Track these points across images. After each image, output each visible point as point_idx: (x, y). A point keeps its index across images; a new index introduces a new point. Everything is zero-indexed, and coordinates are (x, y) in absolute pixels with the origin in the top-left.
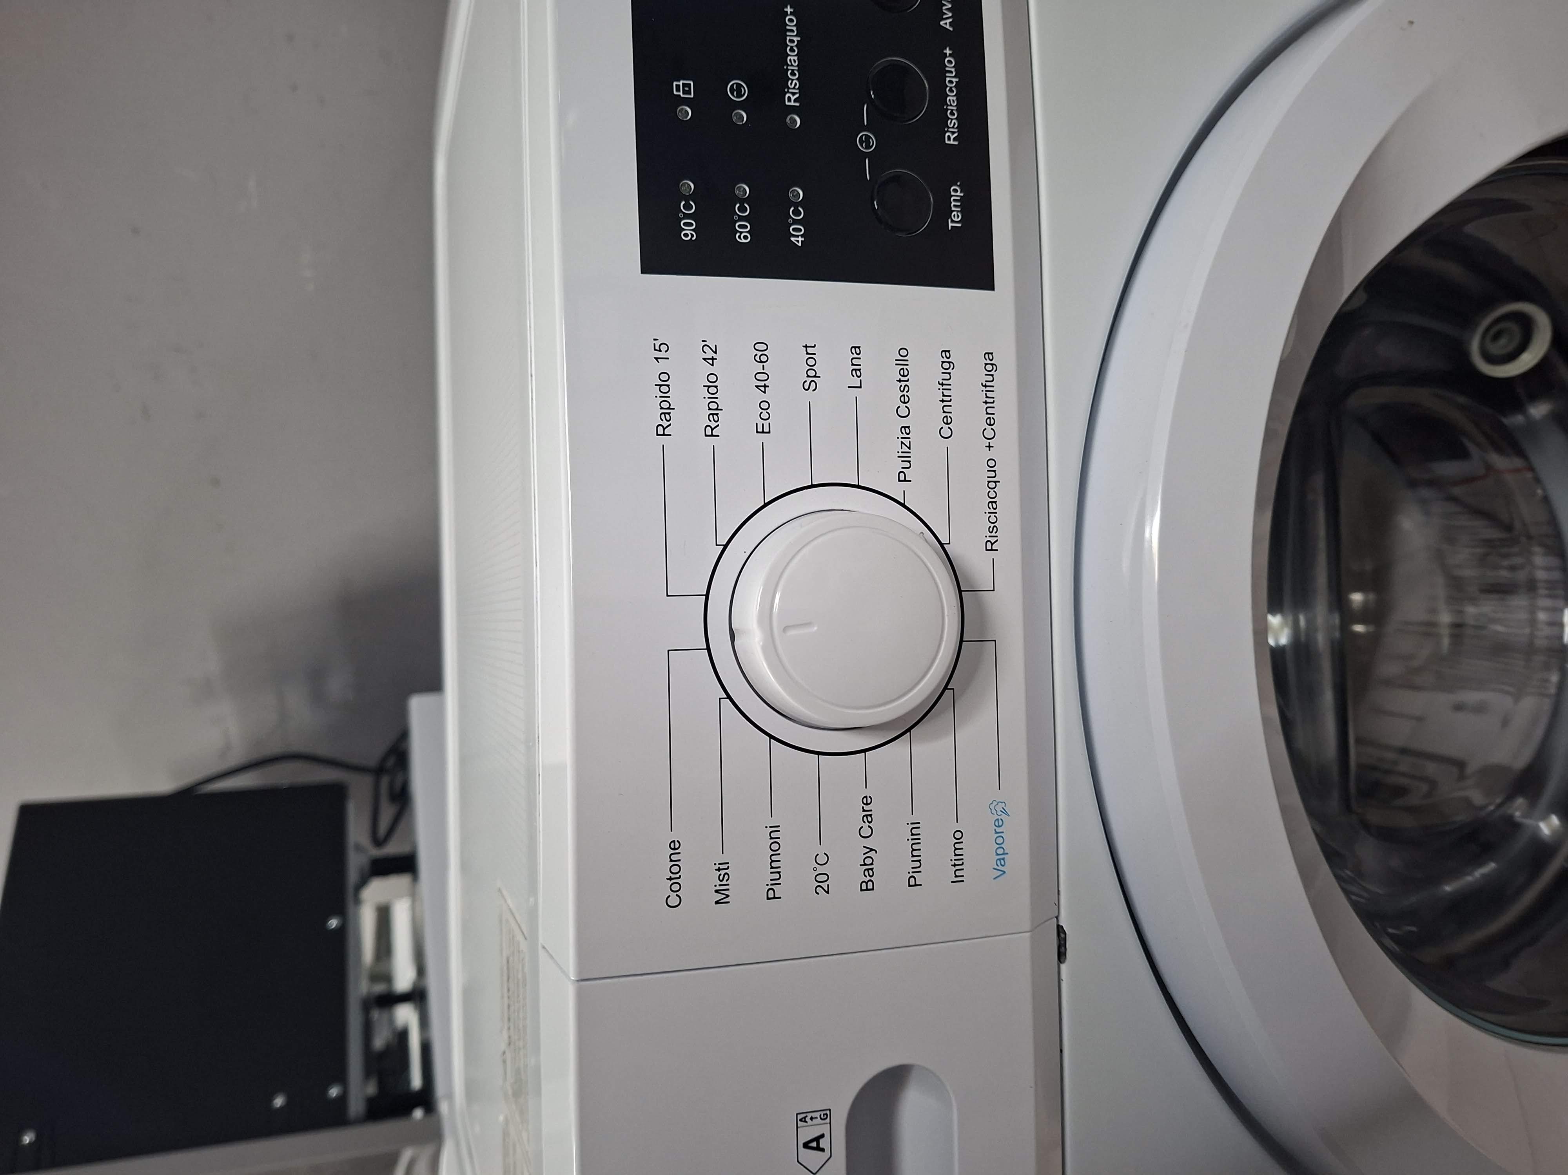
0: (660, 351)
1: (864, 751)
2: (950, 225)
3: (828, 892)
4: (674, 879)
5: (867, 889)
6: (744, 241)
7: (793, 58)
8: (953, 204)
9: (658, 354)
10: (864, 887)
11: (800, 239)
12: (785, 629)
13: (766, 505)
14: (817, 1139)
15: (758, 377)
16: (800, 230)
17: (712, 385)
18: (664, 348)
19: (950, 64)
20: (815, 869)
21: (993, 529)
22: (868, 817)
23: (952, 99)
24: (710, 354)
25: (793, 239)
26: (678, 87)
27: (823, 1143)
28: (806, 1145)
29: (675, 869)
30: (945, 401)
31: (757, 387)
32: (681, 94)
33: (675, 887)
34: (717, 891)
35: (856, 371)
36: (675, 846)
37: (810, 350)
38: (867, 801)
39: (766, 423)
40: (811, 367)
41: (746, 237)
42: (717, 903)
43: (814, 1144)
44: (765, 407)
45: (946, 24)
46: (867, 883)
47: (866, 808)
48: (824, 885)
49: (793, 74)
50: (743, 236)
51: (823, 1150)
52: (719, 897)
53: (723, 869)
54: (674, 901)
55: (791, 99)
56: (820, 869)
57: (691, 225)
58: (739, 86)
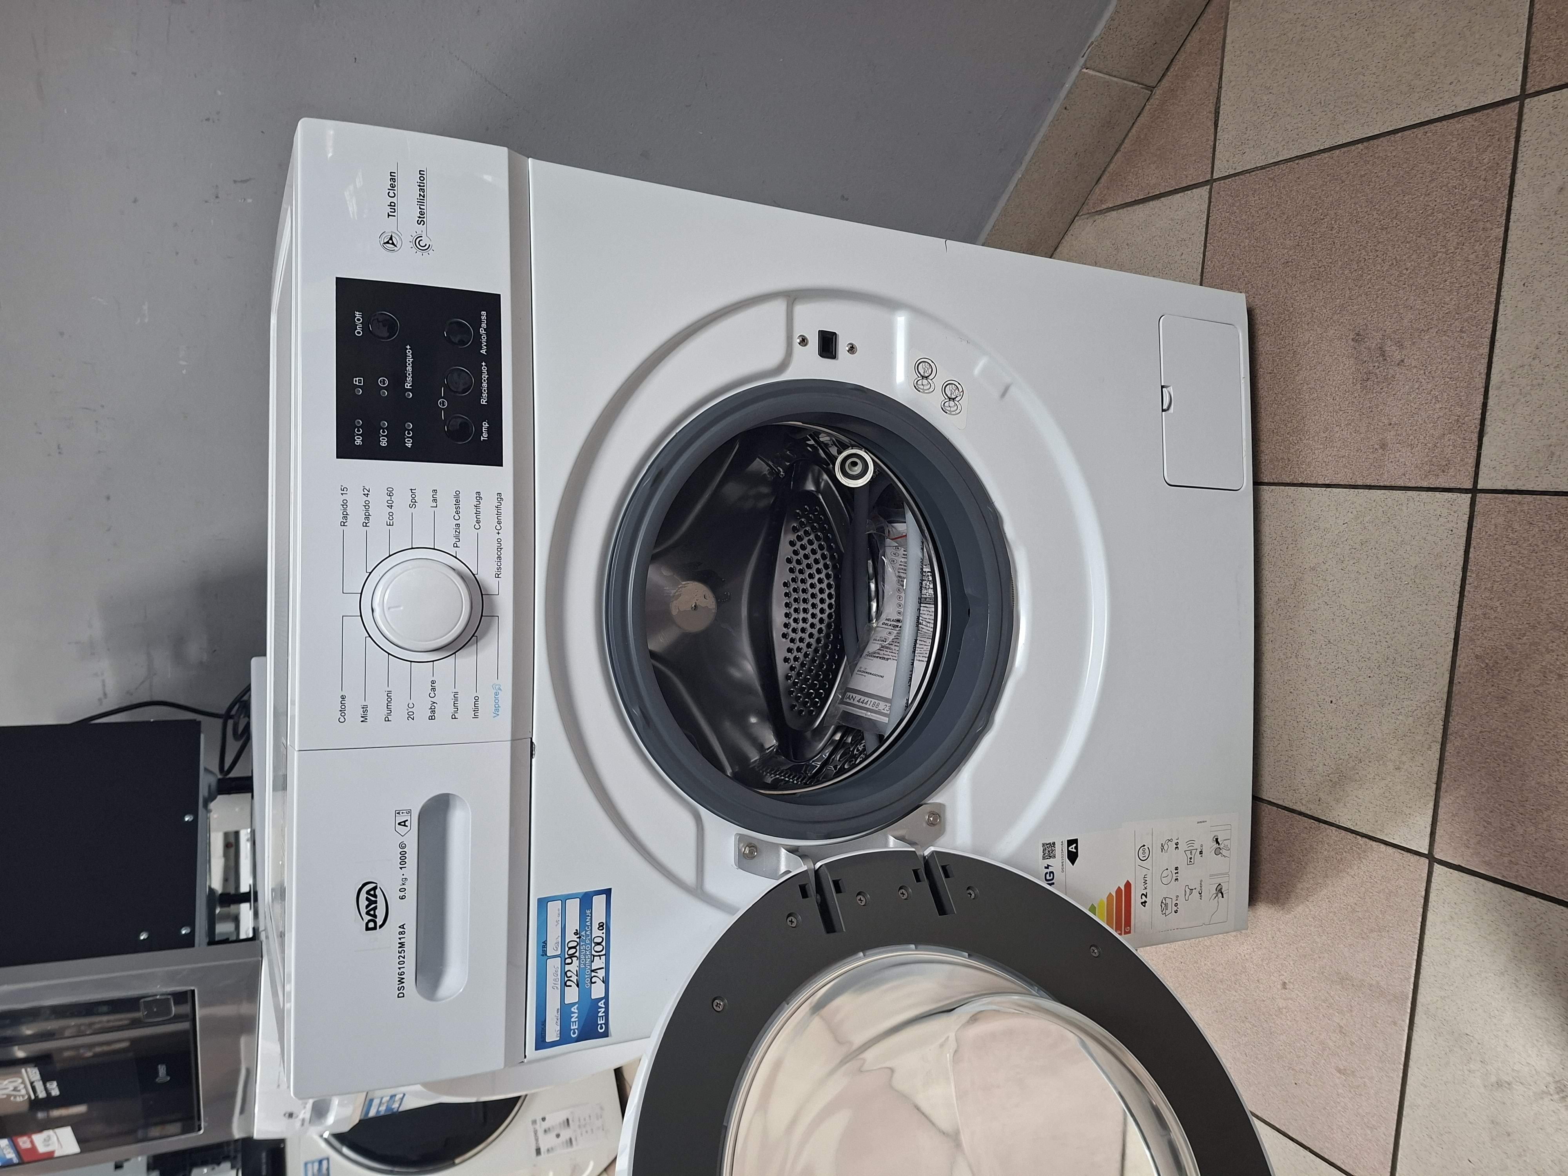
1: (433, 661)
2: (482, 438)
3: (413, 719)
4: (342, 711)
5: (432, 719)
6: (384, 445)
7: (409, 368)
8: (484, 429)
9: (343, 492)
10: (430, 718)
11: (410, 445)
12: (389, 608)
13: (390, 556)
14: (405, 822)
15: (389, 502)
16: (410, 441)
17: (367, 505)
18: (345, 489)
19: (484, 369)
20: (408, 710)
21: (499, 568)
22: (433, 689)
23: (485, 385)
24: (366, 492)
25: (407, 445)
26: (356, 380)
27: (407, 824)
28: (399, 824)
29: (343, 707)
30: (477, 513)
31: (388, 506)
32: (357, 383)
33: (343, 714)
34: (362, 717)
35: (435, 500)
36: (343, 697)
37: (413, 491)
38: (433, 682)
39: (391, 521)
40: (413, 498)
41: (385, 444)
42: (362, 721)
43: (403, 824)
44: (391, 515)
45: (483, 352)
46: (432, 716)
47: (433, 685)
48: (412, 717)
49: (409, 375)
50: (384, 443)
51: (407, 826)
52: (363, 719)
53: (365, 708)
54: (342, 720)
55: (408, 386)
56: (410, 710)
57: (360, 438)
58: (384, 380)
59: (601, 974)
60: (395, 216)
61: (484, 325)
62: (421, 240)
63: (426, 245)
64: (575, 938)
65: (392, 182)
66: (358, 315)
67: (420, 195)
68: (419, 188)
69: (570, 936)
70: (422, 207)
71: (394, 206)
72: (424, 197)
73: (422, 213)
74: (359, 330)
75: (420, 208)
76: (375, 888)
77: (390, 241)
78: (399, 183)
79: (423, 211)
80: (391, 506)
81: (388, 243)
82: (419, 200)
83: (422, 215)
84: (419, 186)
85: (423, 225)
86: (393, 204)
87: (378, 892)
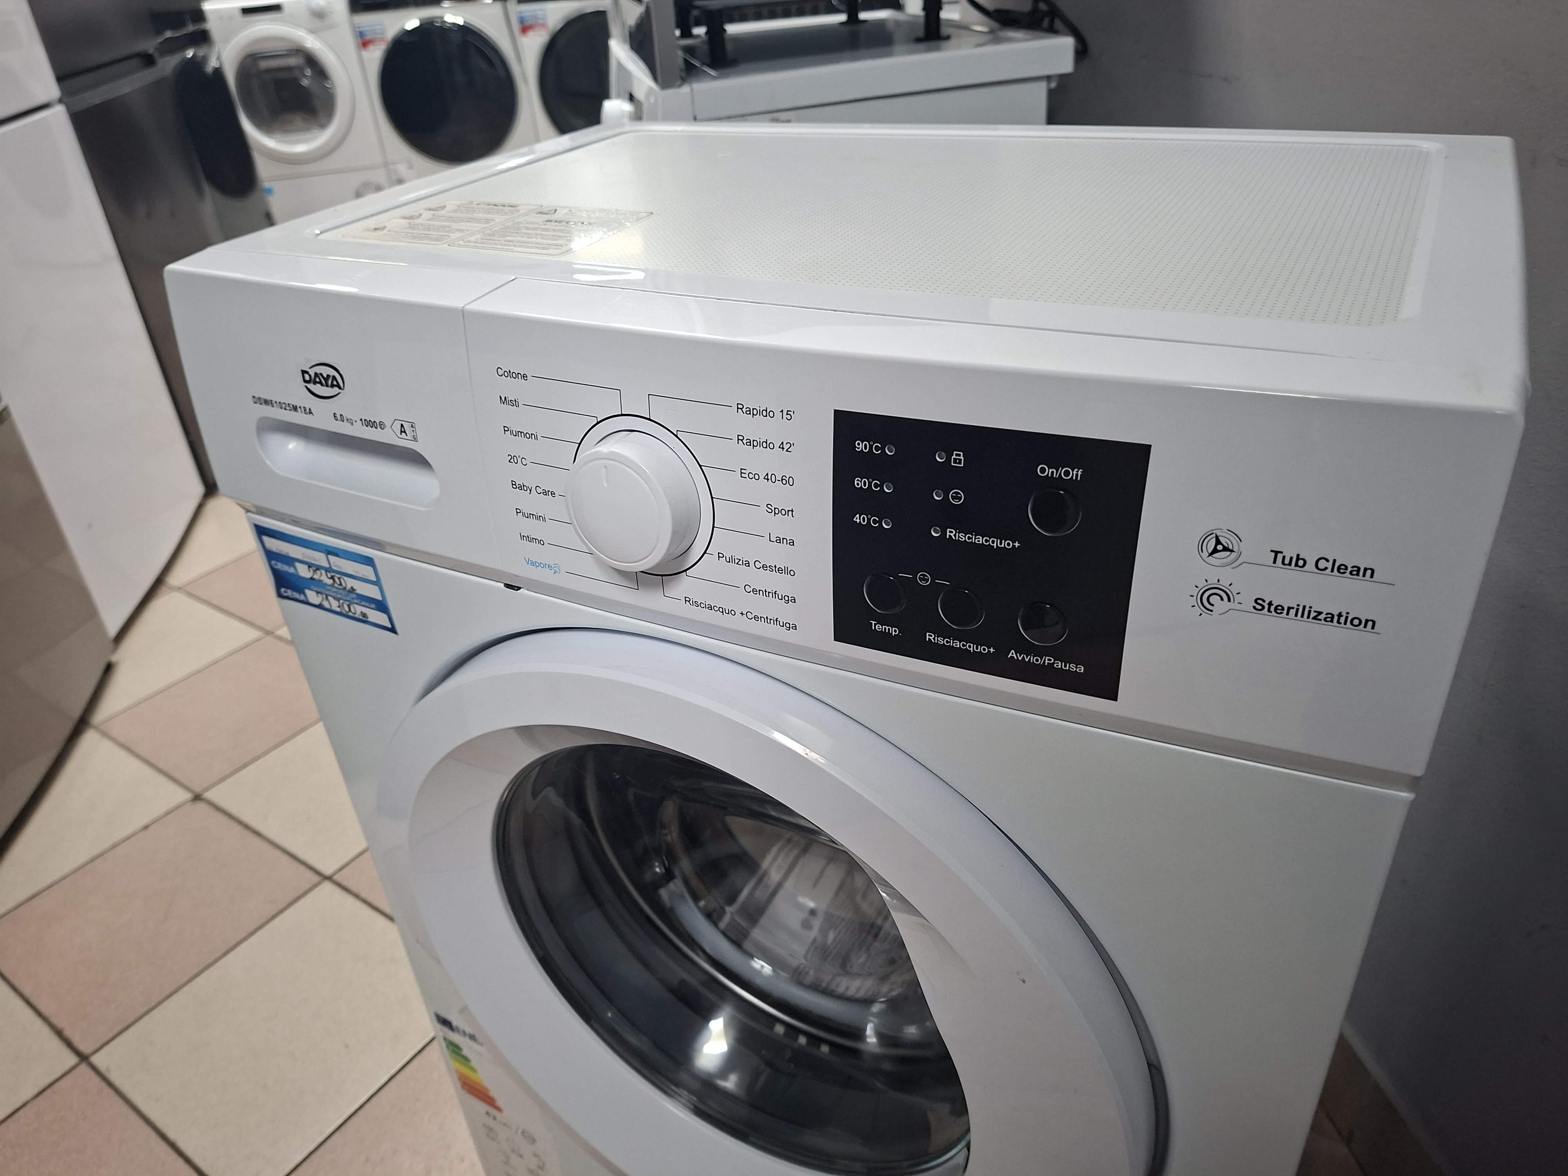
0: (787, 414)
2: (873, 622)
3: (509, 462)
4: (510, 374)
6: (856, 482)
7: (980, 540)
8: (887, 628)
9: (785, 413)
10: (513, 483)
11: (858, 521)
12: (606, 467)
14: (405, 432)
15: (773, 476)
16: (864, 522)
17: (767, 445)
18: (789, 417)
19: (983, 650)
20: (519, 457)
21: (696, 604)
22: (545, 493)
23: (958, 645)
24: (786, 447)
25: (858, 516)
26: (959, 455)
27: (403, 434)
29: (514, 375)
30: (766, 593)
31: (767, 474)
32: (954, 456)
33: (506, 374)
34: (505, 398)
35: (779, 540)
36: (524, 377)
37: (790, 513)
38: (552, 494)
39: (746, 476)
40: (780, 512)
42: (500, 397)
43: (403, 430)
44: (756, 477)
45: (1012, 654)
46: (515, 485)
47: (550, 493)
48: (512, 461)
49: (969, 538)
50: (860, 483)
51: (401, 434)
52: (503, 399)
53: (514, 403)
54: (500, 372)
55: (950, 533)
56: (519, 460)
57: (866, 448)
58: (960, 499)
59: (326, 604)
60: (1275, 562)
61: (1059, 665)
62: (1222, 599)
63: (1212, 605)
64: (348, 587)
65: (1350, 569)
66: (1076, 473)
67: (1320, 613)
68: (1336, 613)
69: (350, 583)
70: (1292, 612)
71: (1296, 565)
72: (1315, 618)
73: (1279, 609)
74: (1048, 472)
75: (1289, 609)
76: (338, 386)
77: (1220, 547)
78: (1347, 582)
79: (1285, 612)
80: (768, 479)
81: (1218, 542)
82: (1307, 609)
83: (1276, 609)
84: (1340, 615)
85: (1254, 607)
86: (1301, 563)
87: (336, 390)
